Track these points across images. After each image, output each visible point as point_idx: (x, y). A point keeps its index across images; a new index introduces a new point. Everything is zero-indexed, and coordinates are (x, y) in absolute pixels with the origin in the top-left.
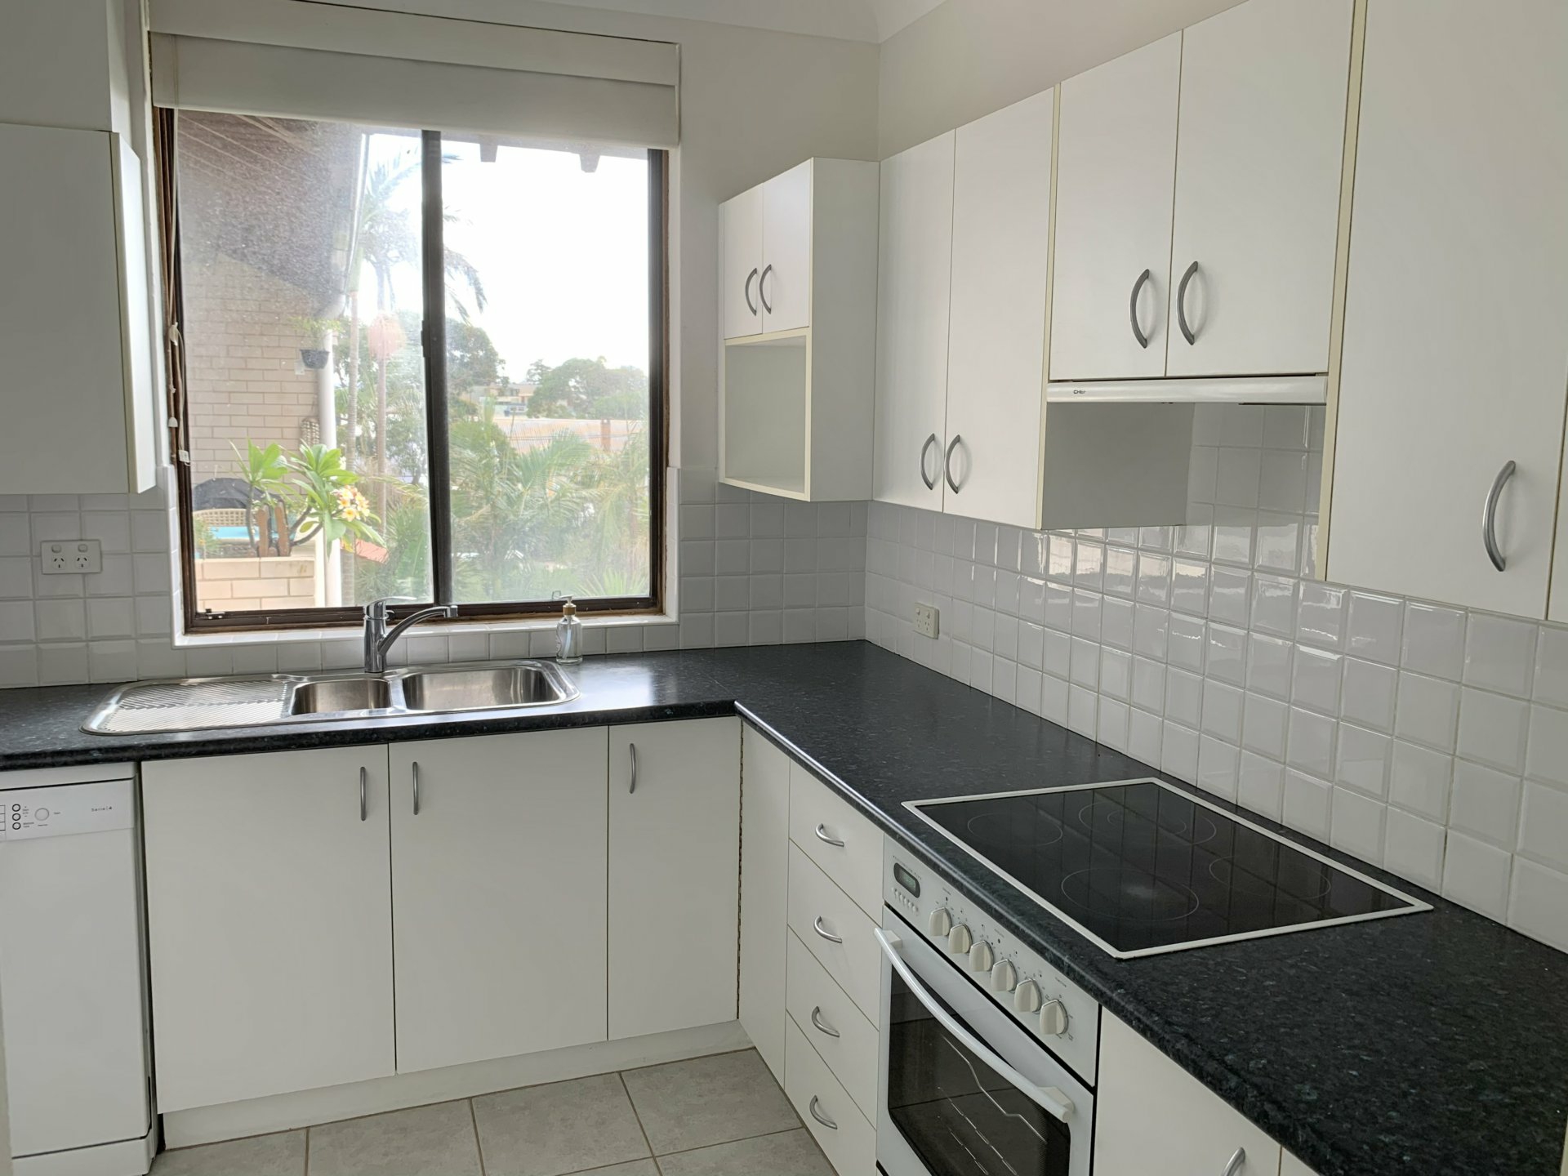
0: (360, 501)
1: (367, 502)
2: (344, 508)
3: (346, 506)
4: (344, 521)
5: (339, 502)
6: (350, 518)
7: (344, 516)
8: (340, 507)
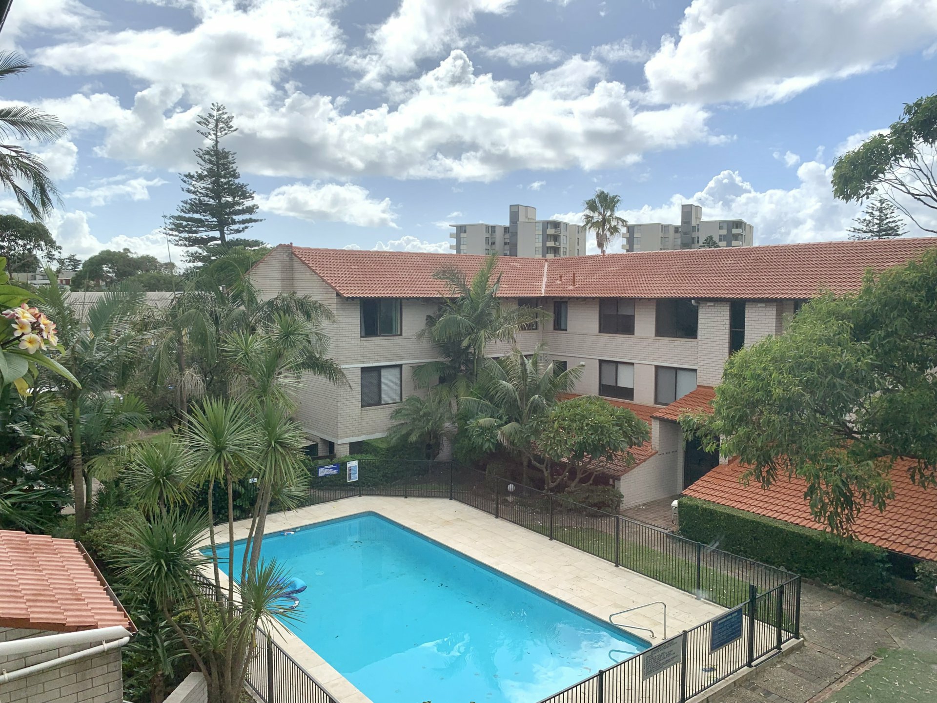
0: (45, 325)
1: (54, 326)
2: (23, 334)
3: (26, 331)
4: (25, 354)
5: (14, 326)
6: (32, 349)
7: (25, 345)
8: (17, 334)
